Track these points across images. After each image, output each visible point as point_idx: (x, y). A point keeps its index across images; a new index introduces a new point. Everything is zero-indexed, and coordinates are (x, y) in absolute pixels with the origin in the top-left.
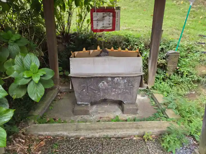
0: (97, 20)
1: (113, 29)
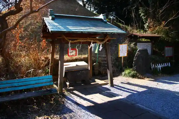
0: (70, 52)
1: (76, 55)
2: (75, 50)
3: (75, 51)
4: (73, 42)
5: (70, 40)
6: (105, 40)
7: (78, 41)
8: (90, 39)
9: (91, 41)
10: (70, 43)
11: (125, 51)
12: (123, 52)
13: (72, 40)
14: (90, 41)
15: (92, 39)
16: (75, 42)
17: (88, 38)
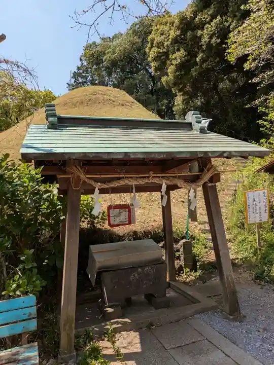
0: (114, 216)
1: (130, 223)
2: (127, 210)
3: (127, 213)
4: (105, 186)
5: (96, 180)
6: (202, 179)
7: (122, 183)
8: (159, 177)
9: (161, 182)
10: (97, 189)
11: (263, 208)
12: (258, 211)
13: (103, 181)
14: (156, 181)
15: (162, 177)
16: (112, 185)
17: (151, 173)
